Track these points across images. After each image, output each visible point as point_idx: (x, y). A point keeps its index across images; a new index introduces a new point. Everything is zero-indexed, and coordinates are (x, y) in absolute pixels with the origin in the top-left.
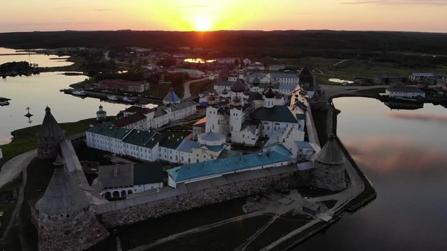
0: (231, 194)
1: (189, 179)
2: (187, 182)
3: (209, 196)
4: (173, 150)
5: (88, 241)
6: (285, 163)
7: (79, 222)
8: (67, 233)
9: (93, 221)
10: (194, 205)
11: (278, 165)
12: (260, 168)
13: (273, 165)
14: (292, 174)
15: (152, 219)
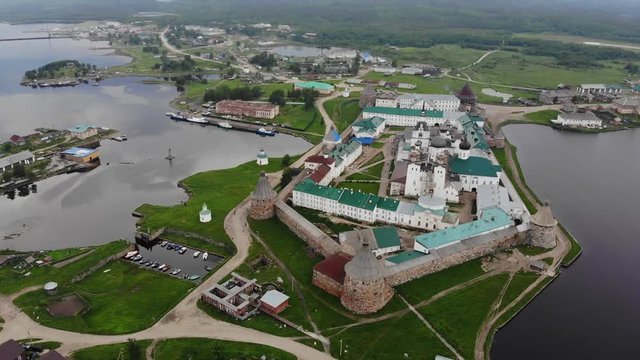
4: (392, 213)
8: (375, 294)
12: (489, 232)
13: (498, 229)
15: (417, 279)
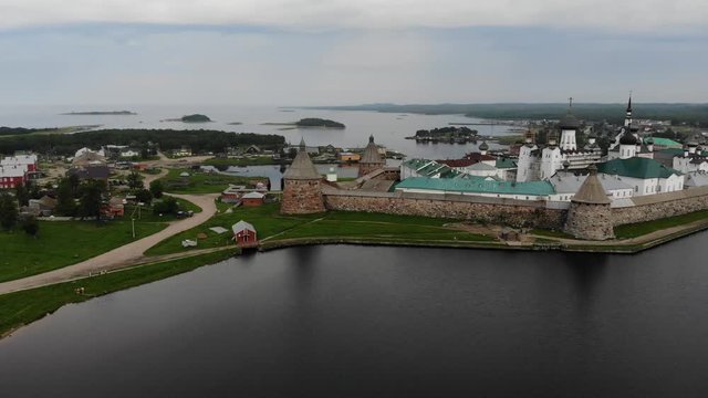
0: (446, 213)
1: (408, 188)
2: (405, 190)
3: (421, 207)
5: (307, 208)
6: (532, 198)
7: (303, 191)
9: (316, 195)
10: (405, 212)
11: (523, 198)
12: (496, 196)
13: (514, 197)
14: (533, 210)
15: (364, 213)
